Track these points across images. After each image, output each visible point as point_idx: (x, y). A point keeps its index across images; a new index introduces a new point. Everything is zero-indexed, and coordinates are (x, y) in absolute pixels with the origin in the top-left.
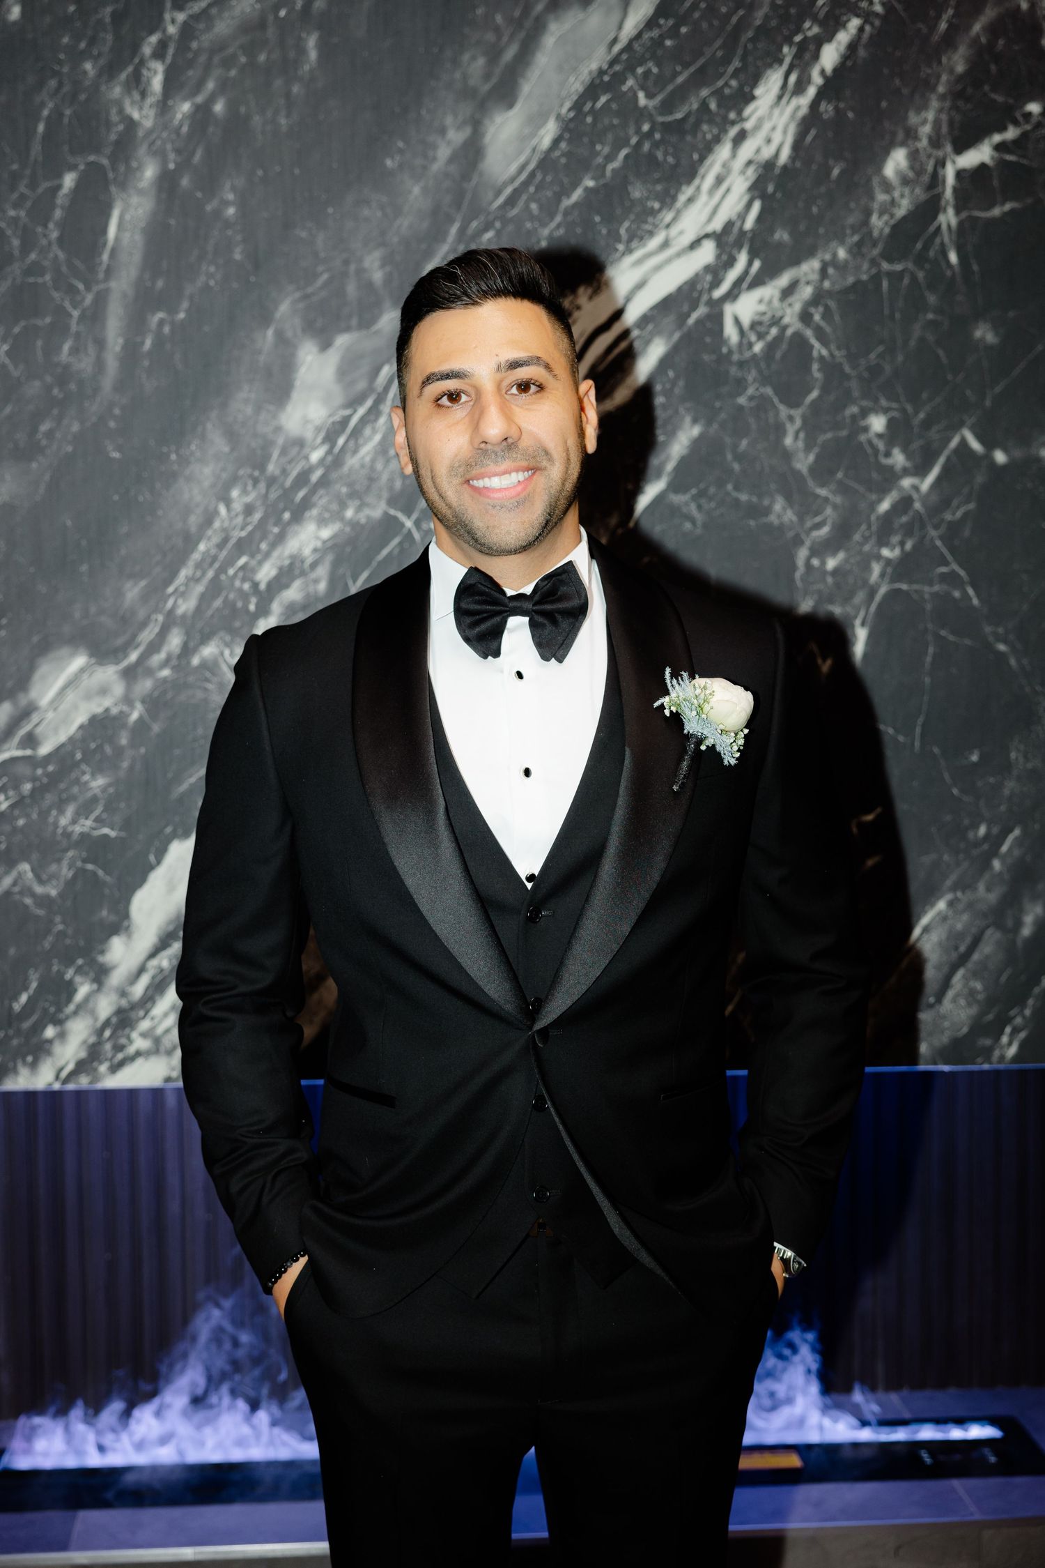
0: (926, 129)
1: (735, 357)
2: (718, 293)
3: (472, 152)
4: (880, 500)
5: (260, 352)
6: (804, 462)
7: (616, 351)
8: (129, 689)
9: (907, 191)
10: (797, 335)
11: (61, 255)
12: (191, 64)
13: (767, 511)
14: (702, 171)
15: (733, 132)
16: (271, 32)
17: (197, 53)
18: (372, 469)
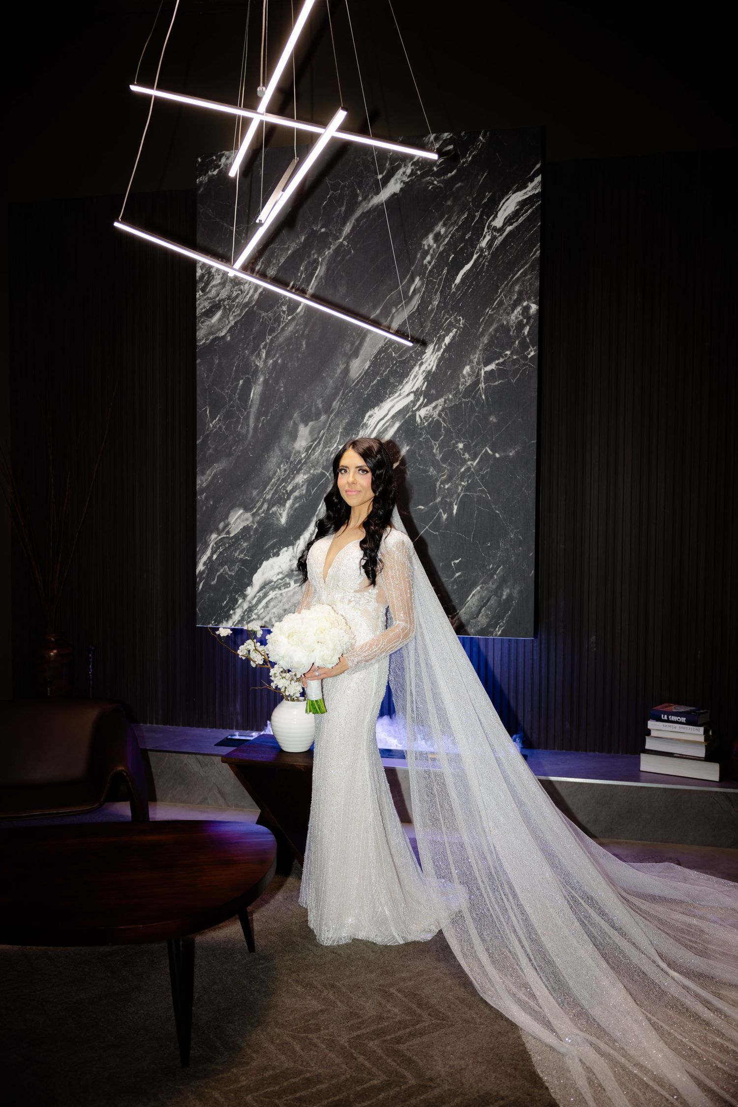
0: (476, 360)
1: (419, 427)
2: (414, 409)
3: (346, 371)
4: (461, 468)
5: (289, 427)
6: (439, 457)
7: (385, 426)
8: (253, 519)
9: (470, 378)
10: (437, 420)
11: (239, 402)
12: (272, 350)
13: (428, 471)
14: (410, 374)
15: (419, 363)
16: (294, 340)
17: (274, 347)
18: (318, 459)
